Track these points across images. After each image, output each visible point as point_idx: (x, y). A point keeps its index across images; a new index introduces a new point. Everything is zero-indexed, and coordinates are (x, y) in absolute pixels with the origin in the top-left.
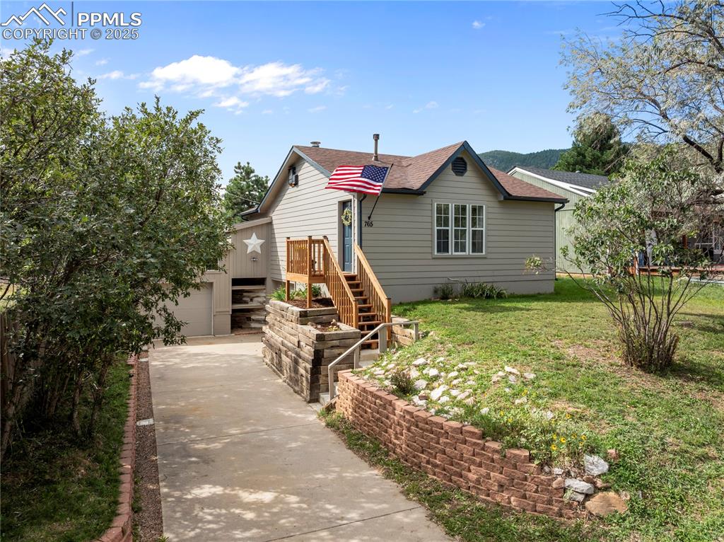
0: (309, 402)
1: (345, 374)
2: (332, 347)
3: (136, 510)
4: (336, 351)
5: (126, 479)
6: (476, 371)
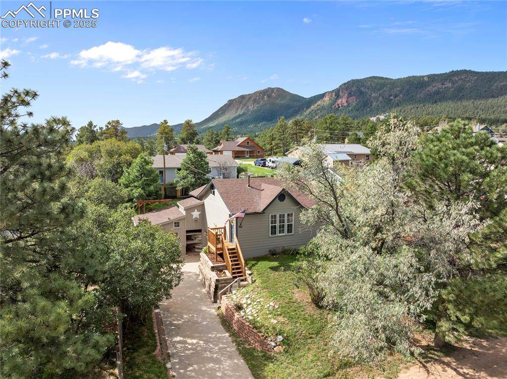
0: (214, 302)
2: (222, 284)
3: (161, 344)
5: (157, 335)
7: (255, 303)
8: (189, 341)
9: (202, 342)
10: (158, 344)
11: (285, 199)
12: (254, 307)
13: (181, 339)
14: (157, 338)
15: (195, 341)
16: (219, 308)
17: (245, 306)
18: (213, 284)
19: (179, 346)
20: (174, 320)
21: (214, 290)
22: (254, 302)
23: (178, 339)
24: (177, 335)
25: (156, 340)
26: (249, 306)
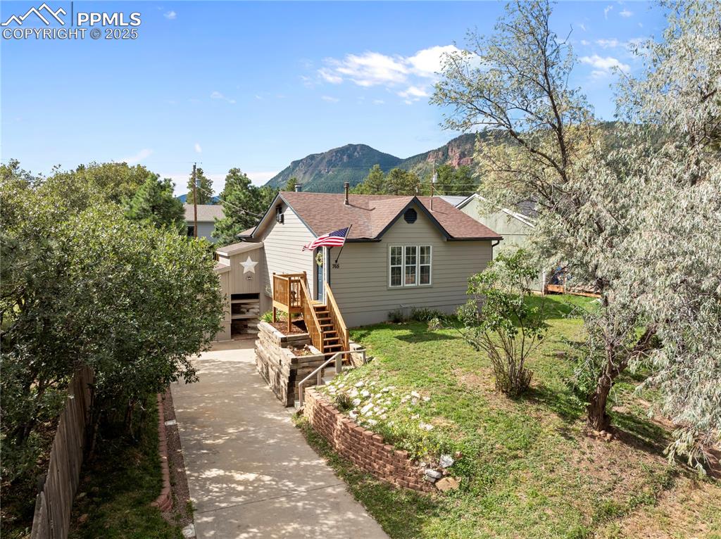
0: (287, 407)
1: (309, 390)
2: (304, 367)
3: (173, 484)
4: (306, 370)
5: (165, 465)
6: (393, 394)
7: (379, 395)
8: (239, 476)
9: (267, 478)
10: (167, 484)
11: (415, 218)
12: (379, 401)
13: (221, 472)
14: (166, 471)
15: (251, 477)
16: (300, 413)
17: (357, 401)
18: (286, 371)
19: (214, 488)
20: (206, 439)
21: (287, 381)
22: (375, 393)
23: (214, 473)
24: (212, 465)
25: (161, 475)
26: (366, 402)
